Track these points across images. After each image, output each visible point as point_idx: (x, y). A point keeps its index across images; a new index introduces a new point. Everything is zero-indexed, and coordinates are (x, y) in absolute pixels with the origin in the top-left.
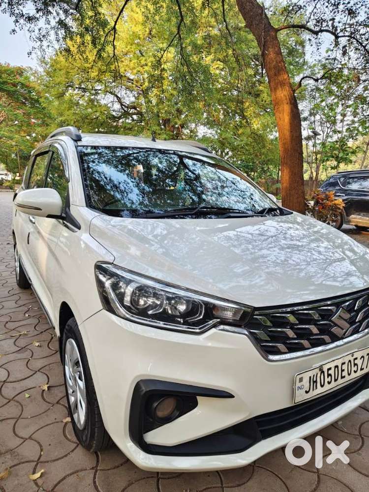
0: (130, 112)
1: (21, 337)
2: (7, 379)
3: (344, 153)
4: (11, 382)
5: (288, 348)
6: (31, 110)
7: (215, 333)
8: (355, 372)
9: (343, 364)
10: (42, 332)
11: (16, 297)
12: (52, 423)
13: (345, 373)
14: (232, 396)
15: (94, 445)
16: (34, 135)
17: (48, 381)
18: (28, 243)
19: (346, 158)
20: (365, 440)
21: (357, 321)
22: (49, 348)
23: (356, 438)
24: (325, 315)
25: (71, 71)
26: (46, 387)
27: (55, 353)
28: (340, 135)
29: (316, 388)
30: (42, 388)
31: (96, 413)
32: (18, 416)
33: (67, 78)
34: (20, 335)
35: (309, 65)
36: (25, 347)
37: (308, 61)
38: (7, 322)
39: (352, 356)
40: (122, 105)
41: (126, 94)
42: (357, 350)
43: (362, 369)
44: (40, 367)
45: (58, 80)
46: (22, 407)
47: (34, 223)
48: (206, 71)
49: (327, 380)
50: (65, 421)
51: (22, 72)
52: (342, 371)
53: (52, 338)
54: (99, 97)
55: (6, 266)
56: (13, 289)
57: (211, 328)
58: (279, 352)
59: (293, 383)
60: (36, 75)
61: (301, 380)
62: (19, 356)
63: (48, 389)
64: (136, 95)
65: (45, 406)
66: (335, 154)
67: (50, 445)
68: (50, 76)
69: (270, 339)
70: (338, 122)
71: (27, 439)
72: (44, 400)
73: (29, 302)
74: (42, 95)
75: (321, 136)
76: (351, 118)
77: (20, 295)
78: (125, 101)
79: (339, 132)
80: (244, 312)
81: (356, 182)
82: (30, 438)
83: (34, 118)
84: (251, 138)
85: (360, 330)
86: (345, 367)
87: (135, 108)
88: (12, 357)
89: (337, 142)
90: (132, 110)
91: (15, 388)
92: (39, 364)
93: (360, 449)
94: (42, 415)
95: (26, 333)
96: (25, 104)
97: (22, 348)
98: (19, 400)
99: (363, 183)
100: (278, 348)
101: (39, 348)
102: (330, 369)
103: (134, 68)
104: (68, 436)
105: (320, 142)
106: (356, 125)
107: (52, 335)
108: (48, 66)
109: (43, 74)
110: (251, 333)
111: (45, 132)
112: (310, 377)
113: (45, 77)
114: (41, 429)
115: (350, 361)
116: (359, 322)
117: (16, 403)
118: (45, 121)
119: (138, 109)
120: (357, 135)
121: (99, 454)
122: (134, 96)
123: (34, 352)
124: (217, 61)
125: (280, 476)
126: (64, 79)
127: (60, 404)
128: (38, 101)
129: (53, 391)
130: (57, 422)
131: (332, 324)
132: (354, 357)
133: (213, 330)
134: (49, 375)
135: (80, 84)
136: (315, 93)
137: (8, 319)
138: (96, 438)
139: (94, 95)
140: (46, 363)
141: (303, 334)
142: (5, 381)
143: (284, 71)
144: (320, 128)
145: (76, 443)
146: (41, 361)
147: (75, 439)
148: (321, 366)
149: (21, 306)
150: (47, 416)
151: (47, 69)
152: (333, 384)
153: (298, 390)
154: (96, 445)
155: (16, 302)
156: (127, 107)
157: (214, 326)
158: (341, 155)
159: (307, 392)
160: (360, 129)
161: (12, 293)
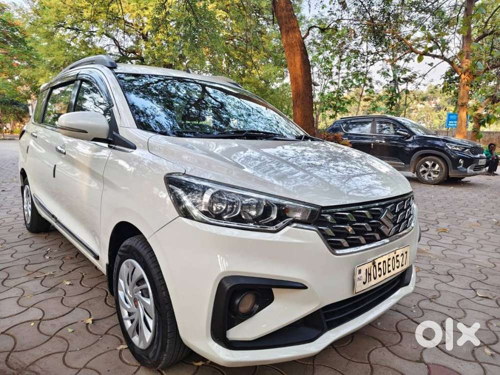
0: (129, 56)
1: (46, 278)
2: (43, 317)
3: (341, 103)
4: (48, 320)
5: (349, 243)
6: (15, 50)
7: (290, 230)
8: (398, 267)
9: (389, 259)
10: (70, 272)
11: (29, 242)
12: (106, 352)
13: (391, 268)
14: (305, 288)
15: (164, 359)
16: (16, 78)
17: (91, 316)
18: (54, 176)
19: (343, 108)
20: (403, 335)
21: (398, 222)
22: (82, 285)
23: (395, 334)
24: (376, 215)
25: (63, 9)
26: (90, 321)
27: (90, 290)
28: (337, 87)
29: (371, 280)
30: (84, 322)
31: (168, 324)
32: (65, 350)
33: (58, 17)
34: (46, 276)
35: (306, 19)
36: (54, 287)
37: (306, 16)
38: (26, 265)
39: (395, 253)
40: (120, 49)
41: (124, 37)
42: (398, 248)
43: (402, 265)
44: (77, 304)
45: (46, 18)
46: (68, 341)
47: (65, 153)
48: (211, 17)
49: (378, 273)
50: (119, 348)
51: (4, 9)
52: (389, 266)
53: (83, 276)
54: (94, 39)
55: (7, 213)
56: (23, 234)
57: (286, 226)
58: (342, 247)
59: (354, 275)
60: (21, 12)
61: (360, 272)
62: (50, 295)
63: (92, 323)
64: (135, 40)
65: (92, 339)
66: (333, 104)
67: (109, 371)
68: (38, 14)
69: (334, 235)
70: (334, 74)
71: (81, 369)
72: (91, 333)
73: (46, 245)
74: (27, 34)
75: (319, 87)
76: (346, 71)
77: (33, 239)
78: (122, 45)
79: (336, 83)
80: (313, 211)
81: (355, 127)
82: (85, 367)
83: (17, 59)
84: (255, 86)
85: (400, 231)
86: (390, 263)
87: (134, 52)
88: (42, 297)
89: (334, 92)
90: (130, 54)
91: (55, 325)
92: (76, 301)
93: (400, 342)
94: (92, 346)
95: (51, 273)
96: (7, 44)
97: (52, 288)
98: (62, 335)
99: (361, 128)
100: (342, 243)
101: (70, 287)
102: (380, 264)
103: (134, 11)
104: (127, 361)
105: (318, 92)
106: (351, 77)
107: (82, 274)
108: (35, 4)
109: (29, 12)
110: (319, 229)
111: (32, 74)
112: (366, 270)
113: (32, 15)
114: (95, 359)
115: (393, 258)
116: (398, 223)
117: (59, 339)
118: (31, 62)
119: (137, 54)
120: (351, 87)
121: (163, 372)
122: (133, 40)
123: (66, 290)
124: (220, 9)
125: (338, 370)
126: (54, 17)
127: (109, 334)
128: (24, 41)
129: (98, 324)
130: (110, 351)
131: (381, 223)
132: (397, 254)
133: (288, 228)
134: (90, 310)
135: (72, 24)
136: (313, 46)
137: (27, 262)
138: (167, 351)
139: (88, 36)
140: (84, 300)
141: (359, 231)
142: (40, 319)
143: (293, 19)
144: (318, 79)
145: (137, 366)
146: (77, 298)
147: (135, 362)
148: (374, 260)
149: (38, 249)
150: (98, 346)
151: (35, 6)
152: (383, 277)
153: (358, 281)
154: (166, 358)
155: (30, 246)
156: (126, 51)
157: (288, 224)
158: (338, 105)
159: (364, 283)
160: (354, 81)
161: (22, 238)
